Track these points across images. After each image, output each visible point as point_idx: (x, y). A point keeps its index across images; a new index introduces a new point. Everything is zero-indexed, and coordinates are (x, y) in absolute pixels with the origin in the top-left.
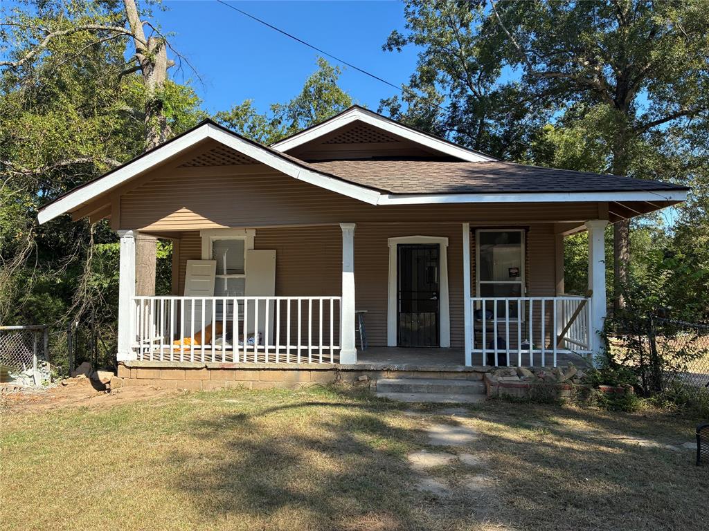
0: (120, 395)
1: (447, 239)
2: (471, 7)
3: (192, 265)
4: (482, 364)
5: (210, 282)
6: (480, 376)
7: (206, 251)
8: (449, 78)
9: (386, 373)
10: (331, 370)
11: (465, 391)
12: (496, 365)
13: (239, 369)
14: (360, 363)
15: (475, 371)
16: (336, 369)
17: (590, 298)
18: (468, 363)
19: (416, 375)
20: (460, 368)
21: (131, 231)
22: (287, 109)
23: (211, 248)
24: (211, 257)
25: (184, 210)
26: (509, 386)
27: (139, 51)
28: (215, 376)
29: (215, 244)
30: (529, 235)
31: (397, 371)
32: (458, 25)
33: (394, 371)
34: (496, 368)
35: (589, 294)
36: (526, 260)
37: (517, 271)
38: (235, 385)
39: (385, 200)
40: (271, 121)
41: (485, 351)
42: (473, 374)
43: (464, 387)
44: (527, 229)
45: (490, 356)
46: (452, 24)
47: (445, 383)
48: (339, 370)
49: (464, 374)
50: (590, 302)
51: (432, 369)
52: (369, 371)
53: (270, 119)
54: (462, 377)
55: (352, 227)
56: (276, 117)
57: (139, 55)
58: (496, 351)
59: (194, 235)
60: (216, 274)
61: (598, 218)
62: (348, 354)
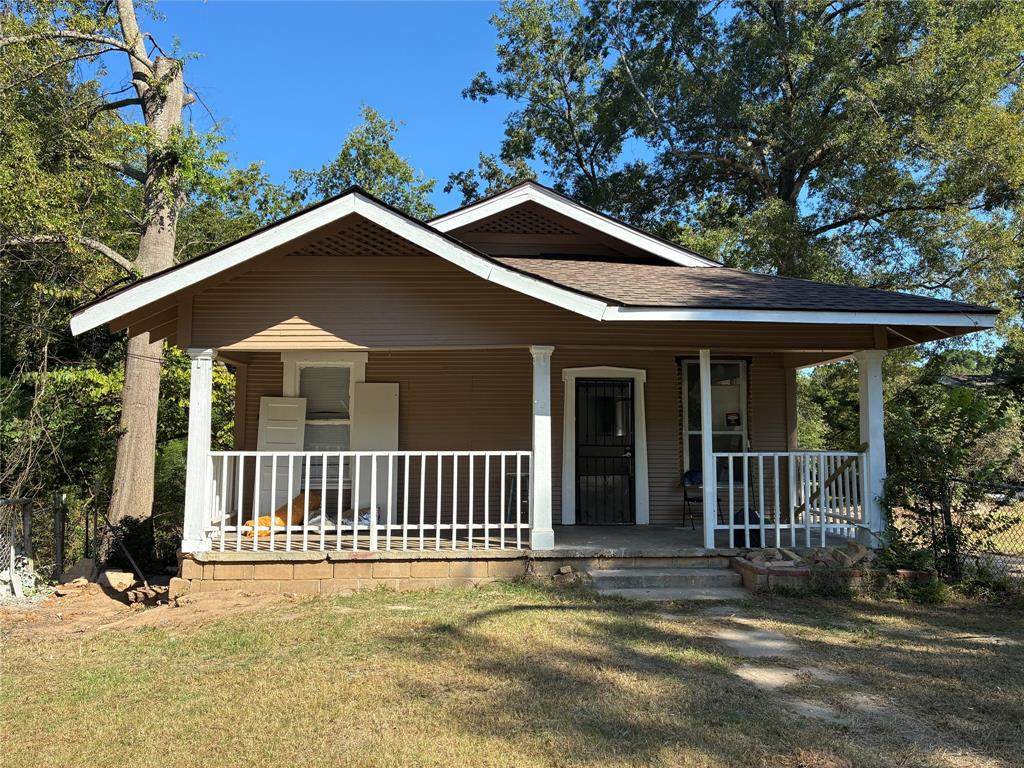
0: (197, 606)
1: (644, 372)
2: (588, 57)
3: (267, 404)
4: (728, 544)
5: (298, 429)
6: (726, 562)
7: (290, 384)
8: (552, 150)
9: (597, 561)
10: (518, 558)
11: (715, 583)
12: (748, 546)
13: (380, 561)
14: (559, 548)
15: (719, 556)
16: (527, 557)
17: (864, 454)
18: (710, 542)
19: (639, 563)
20: (700, 552)
21: (210, 351)
22: (315, 179)
23: (298, 379)
24: (298, 392)
25: (296, 320)
26: (782, 574)
27: (139, 76)
28: (341, 573)
29: (304, 373)
30: (751, 369)
31: (614, 558)
32: (567, 78)
33: (609, 558)
34: (748, 551)
35: (864, 448)
36: (748, 403)
37: (736, 418)
38: (372, 584)
39: (614, 314)
40: (289, 195)
41: (732, 527)
42: (716, 561)
43: (713, 578)
44: (749, 361)
45: (739, 534)
46: (559, 76)
47: (688, 573)
48: (532, 559)
49: (706, 560)
50: (865, 458)
51: (662, 555)
52: (574, 558)
53: (287, 192)
54: (703, 563)
55: (549, 350)
56: (298, 190)
57: (138, 82)
58: (747, 527)
59: (273, 359)
60: (307, 418)
61: (873, 347)
62: (543, 536)
